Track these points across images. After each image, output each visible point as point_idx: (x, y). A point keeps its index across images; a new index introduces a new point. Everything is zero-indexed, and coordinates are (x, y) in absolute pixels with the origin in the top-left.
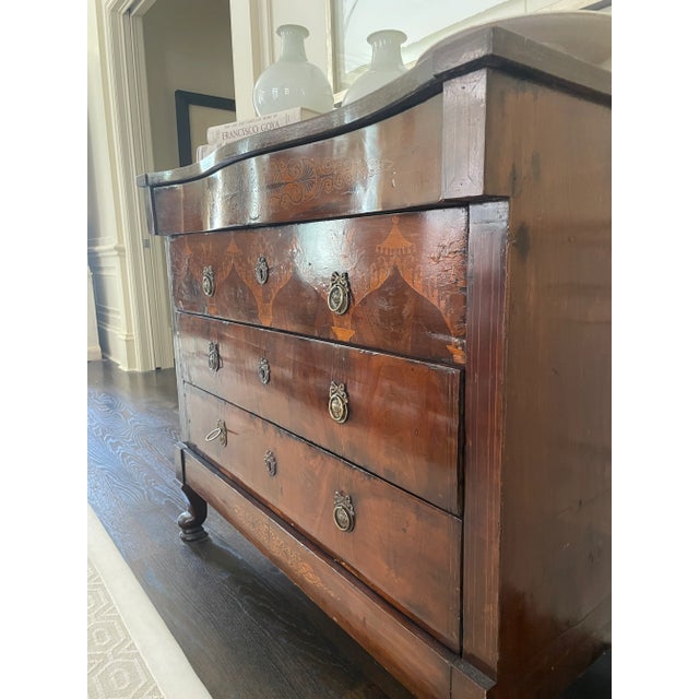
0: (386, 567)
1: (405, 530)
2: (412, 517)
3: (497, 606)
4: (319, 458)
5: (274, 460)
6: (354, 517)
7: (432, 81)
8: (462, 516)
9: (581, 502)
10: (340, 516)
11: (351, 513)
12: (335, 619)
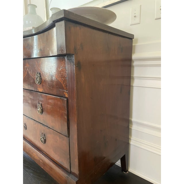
0: (53, 152)
1: (57, 142)
2: (58, 138)
3: (77, 159)
4: (37, 124)
5: (26, 125)
6: (46, 140)
7: (53, 23)
8: (69, 137)
9: (101, 130)
10: (42, 140)
11: (45, 138)
12: (42, 167)
